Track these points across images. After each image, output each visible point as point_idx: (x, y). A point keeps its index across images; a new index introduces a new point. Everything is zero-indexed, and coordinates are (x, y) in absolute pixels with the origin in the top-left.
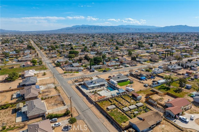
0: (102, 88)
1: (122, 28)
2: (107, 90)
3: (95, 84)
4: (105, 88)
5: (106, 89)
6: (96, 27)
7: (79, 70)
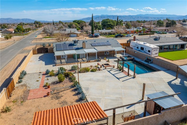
0: (103, 62)
1: (141, 17)
2: (121, 70)
3: (82, 48)
4: (112, 62)
5: (116, 65)
6: (115, 17)
7: (71, 35)
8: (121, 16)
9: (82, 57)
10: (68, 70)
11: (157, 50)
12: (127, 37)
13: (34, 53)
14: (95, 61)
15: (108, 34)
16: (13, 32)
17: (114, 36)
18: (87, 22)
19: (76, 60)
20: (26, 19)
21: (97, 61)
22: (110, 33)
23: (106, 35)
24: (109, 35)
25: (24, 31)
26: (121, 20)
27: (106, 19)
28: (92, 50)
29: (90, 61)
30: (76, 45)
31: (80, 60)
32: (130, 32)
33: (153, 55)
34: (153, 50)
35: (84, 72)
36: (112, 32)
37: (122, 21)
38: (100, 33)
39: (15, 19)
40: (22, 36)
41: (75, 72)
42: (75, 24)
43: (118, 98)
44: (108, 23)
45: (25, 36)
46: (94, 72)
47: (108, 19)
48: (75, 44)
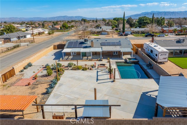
0: (104, 61)
7: (102, 33)
8: (175, 12)
9: (89, 55)
10: (65, 66)
11: (166, 54)
12: (159, 36)
13: (55, 48)
14: (97, 60)
15: (140, 32)
16: (59, 28)
17: (144, 35)
18: (135, 19)
19: (81, 58)
20: (79, 16)
21: (99, 60)
22: (143, 31)
23: (139, 34)
24: (141, 34)
25: (67, 28)
26: (162, 18)
27: (143, 17)
28: (99, 50)
29: (92, 60)
30: (86, 44)
31: (85, 58)
32: (168, 31)
33: (160, 59)
34: (160, 54)
35: (75, 70)
36: (145, 31)
37: (164, 18)
38: (132, 32)
39: (70, 17)
40: (62, 33)
41: (68, 69)
42: (114, 22)
43: (76, 98)
44: (145, 21)
45: (64, 32)
46: (84, 70)
47: (145, 17)
48: (85, 42)
